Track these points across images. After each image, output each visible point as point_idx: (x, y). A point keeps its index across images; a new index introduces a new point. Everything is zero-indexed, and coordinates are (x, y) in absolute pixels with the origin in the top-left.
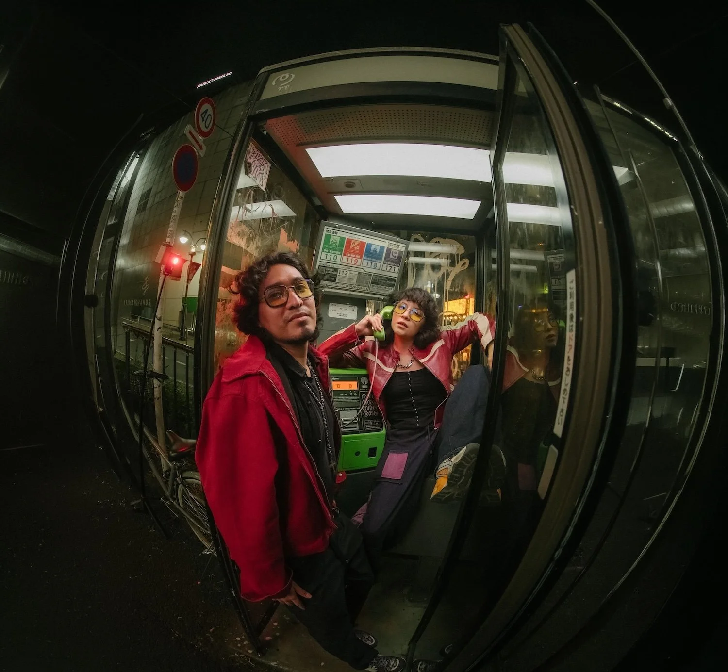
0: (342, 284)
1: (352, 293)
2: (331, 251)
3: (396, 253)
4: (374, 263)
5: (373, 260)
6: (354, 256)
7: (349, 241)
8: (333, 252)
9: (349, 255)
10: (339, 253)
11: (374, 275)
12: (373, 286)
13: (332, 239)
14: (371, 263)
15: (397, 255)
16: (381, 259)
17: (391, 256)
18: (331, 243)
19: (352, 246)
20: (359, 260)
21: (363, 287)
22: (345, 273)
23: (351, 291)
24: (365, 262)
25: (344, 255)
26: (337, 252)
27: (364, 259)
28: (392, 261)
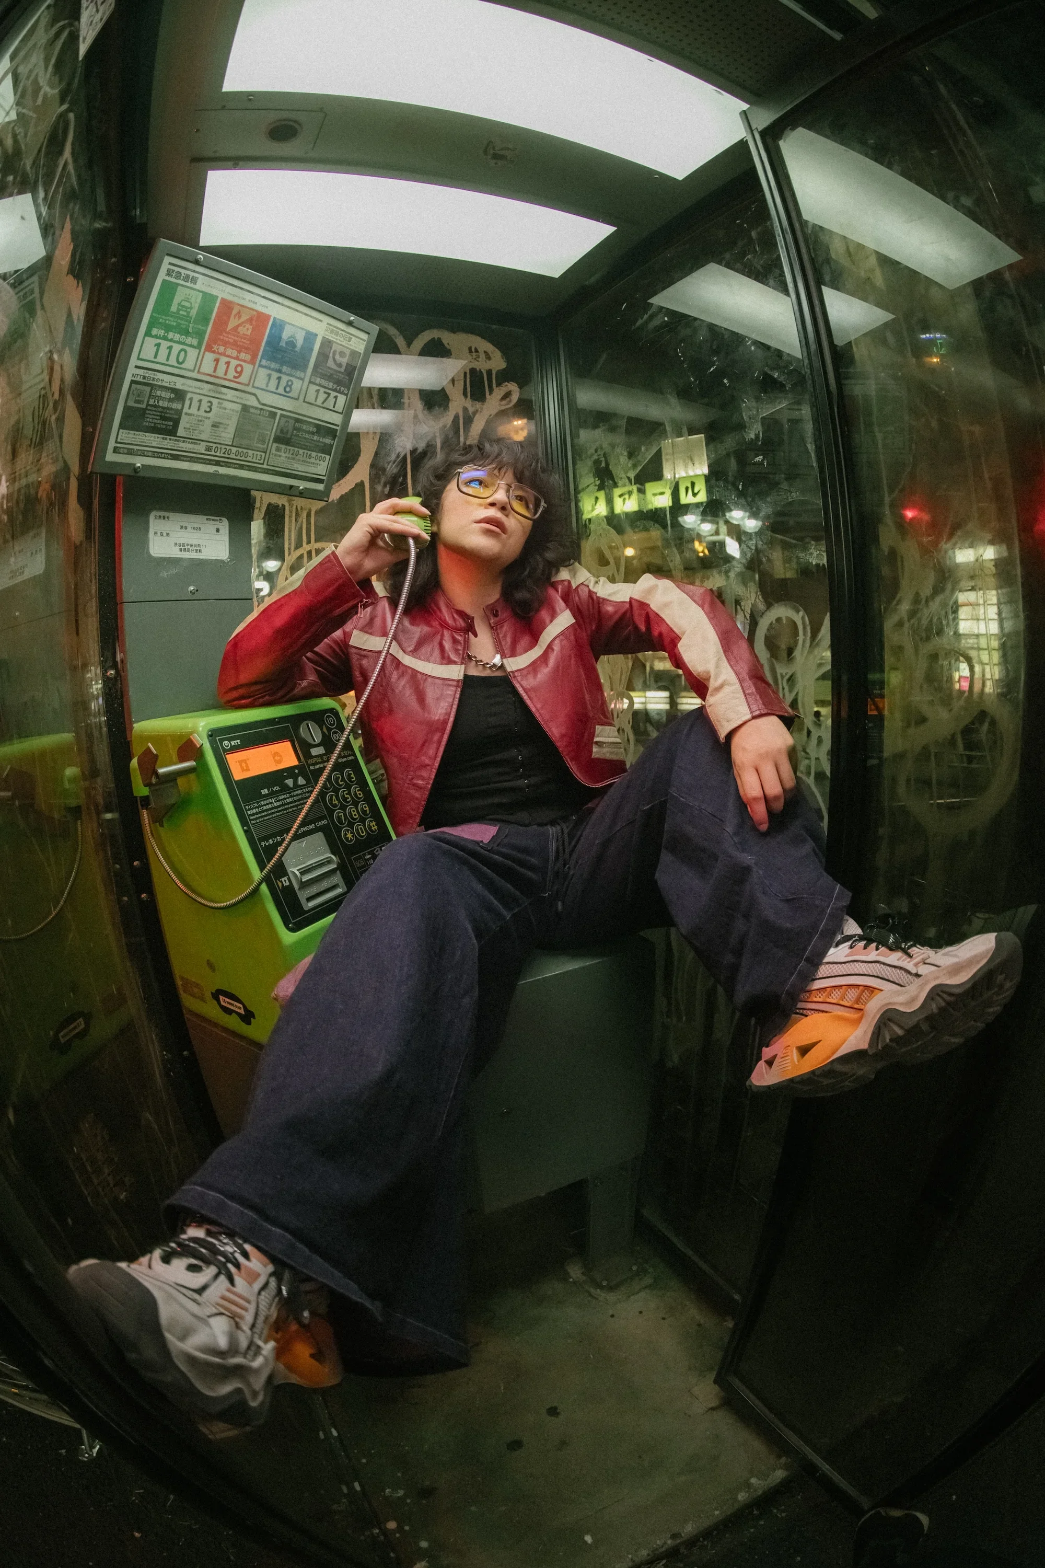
0: (196, 441)
1: (222, 470)
2: (171, 335)
3: (342, 354)
4: (285, 379)
5: (285, 369)
6: (235, 353)
7: (227, 307)
8: (177, 337)
9: (222, 349)
10: (195, 342)
11: (282, 415)
12: (278, 450)
13: (180, 295)
14: (279, 378)
15: (344, 361)
16: (304, 368)
17: (330, 363)
18: (174, 308)
19: (232, 323)
20: (248, 368)
21: (250, 452)
22: (205, 406)
23: (218, 463)
24: (263, 373)
25: (209, 349)
26: (189, 340)
27: (260, 366)
28: (329, 378)
